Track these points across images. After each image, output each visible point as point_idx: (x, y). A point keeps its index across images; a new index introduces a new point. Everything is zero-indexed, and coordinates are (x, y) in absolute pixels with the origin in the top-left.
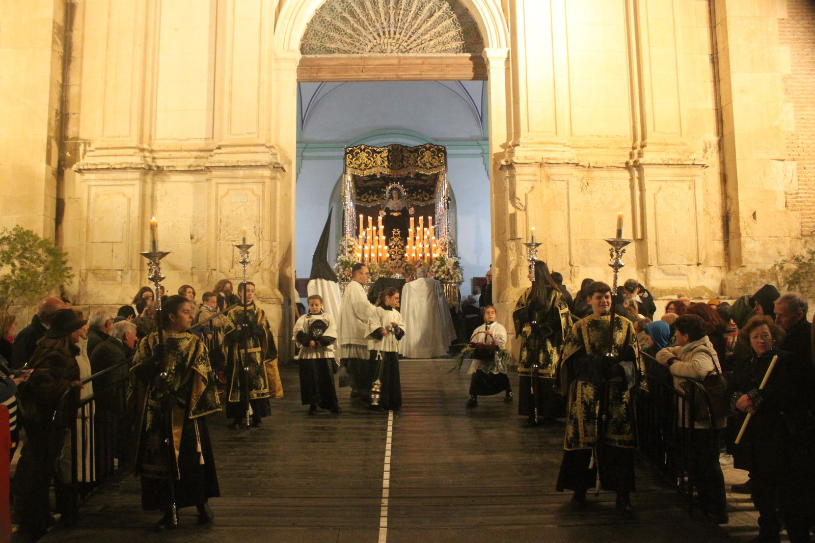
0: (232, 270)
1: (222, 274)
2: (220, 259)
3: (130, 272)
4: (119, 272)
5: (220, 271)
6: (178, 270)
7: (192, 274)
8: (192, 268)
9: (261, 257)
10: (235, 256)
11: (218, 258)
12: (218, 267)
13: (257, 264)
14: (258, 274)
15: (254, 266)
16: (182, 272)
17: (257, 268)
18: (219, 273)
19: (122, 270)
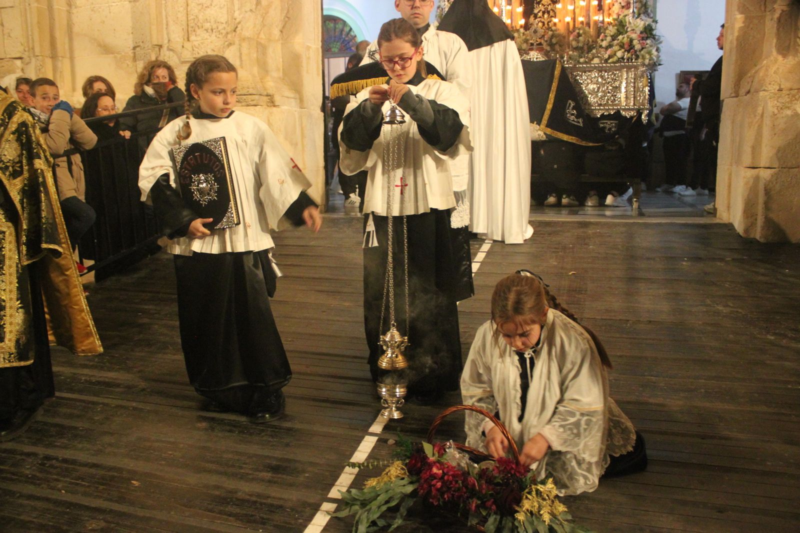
0: (188, 45)
1: (171, 53)
2: (167, 25)
3: (33, 60)
4: (18, 62)
5: (169, 49)
6: (112, 53)
7: (135, 59)
8: (134, 48)
9: (236, 14)
10: (191, 17)
11: (164, 22)
12: (166, 41)
13: (229, 29)
14: (232, 48)
15: (224, 32)
16: (119, 56)
17: (229, 36)
18: (167, 53)
19: (21, 58)
